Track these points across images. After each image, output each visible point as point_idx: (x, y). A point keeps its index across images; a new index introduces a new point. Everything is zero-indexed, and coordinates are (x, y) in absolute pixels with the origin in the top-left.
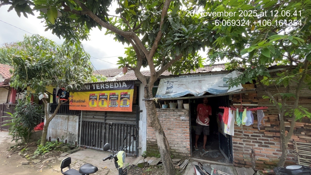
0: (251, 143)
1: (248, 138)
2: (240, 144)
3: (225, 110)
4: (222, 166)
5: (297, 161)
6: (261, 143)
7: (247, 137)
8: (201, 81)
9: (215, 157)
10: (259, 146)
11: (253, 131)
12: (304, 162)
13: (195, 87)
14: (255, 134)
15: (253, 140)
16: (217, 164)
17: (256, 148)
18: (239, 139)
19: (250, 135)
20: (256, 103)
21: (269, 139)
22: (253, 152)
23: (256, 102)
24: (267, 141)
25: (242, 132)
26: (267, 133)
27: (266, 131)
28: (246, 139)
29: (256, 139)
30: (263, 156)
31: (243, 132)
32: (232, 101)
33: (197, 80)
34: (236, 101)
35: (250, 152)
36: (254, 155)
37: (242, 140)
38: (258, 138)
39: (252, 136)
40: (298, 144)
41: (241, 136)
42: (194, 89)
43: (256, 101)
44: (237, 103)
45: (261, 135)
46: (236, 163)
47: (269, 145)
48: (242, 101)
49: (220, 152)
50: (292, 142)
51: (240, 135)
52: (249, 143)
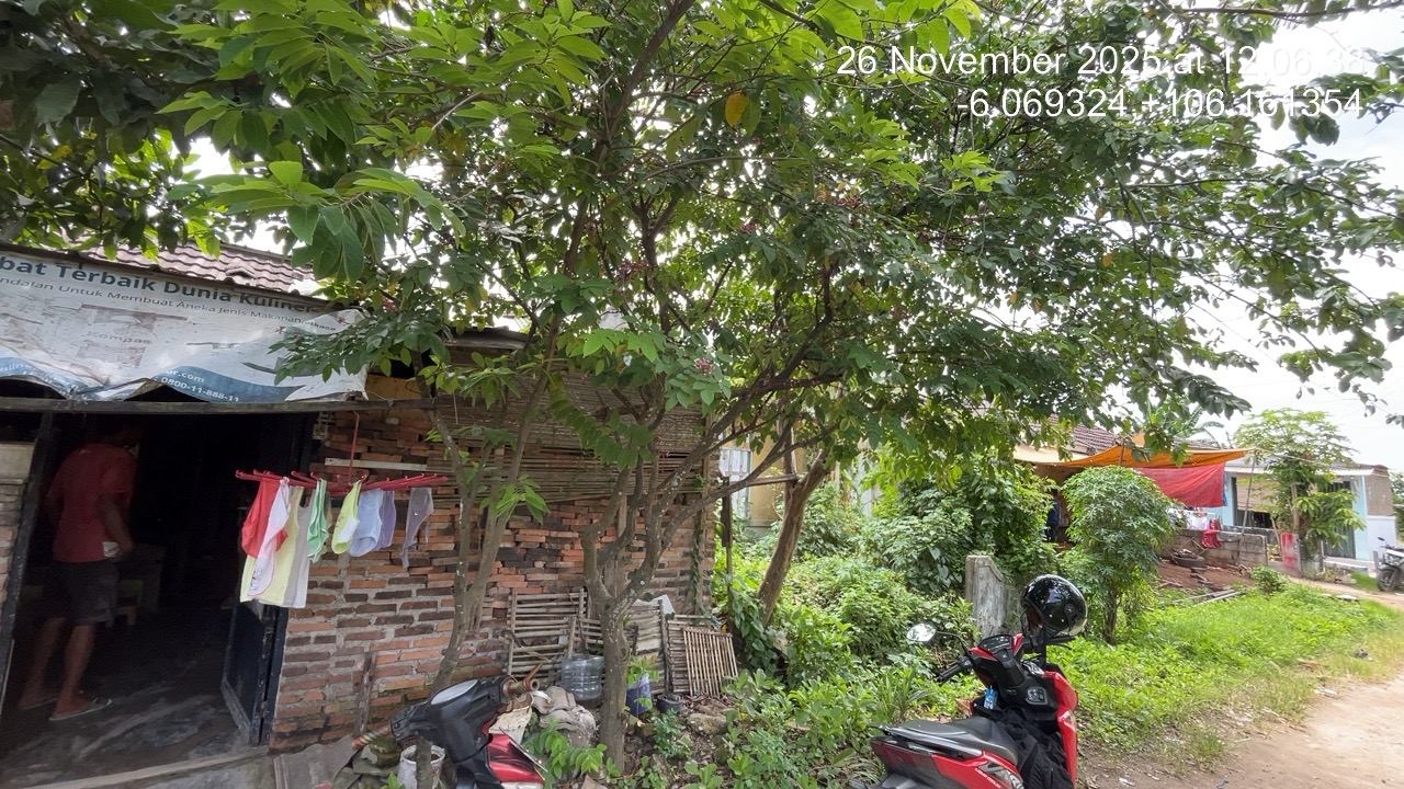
0: (371, 628)
1: (361, 610)
2: (320, 640)
3: (263, 486)
5: (507, 660)
6: (410, 619)
7: (356, 605)
10: (398, 633)
11: (388, 577)
12: (524, 659)
14: (394, 588)
15: (381, 614)
17: (386, 647)
18: (321, 619)
19: (372, 594)
20: (423, 460)
21: (439, 599)
22: (369, 664)
23: (422, 454)
24: (431, 610)
25: (339, 586)
26: (436, 576)
27: (437, 570)
28: (350, 616)
29: (392, 608)
30: (403, 671)
31: (347, 584)
34: (344, 448)
35: (359, 666)
36: (371, 679)
37: (334, 621)
38: (399, 602)
39: (380, 596)
40: (519, 602)
41: (332, 606)
43: (420, 451)
44: (344, 455)
45: (414, 588)
46: (281, 736)
47: (434, 623)
48: (369, 450)
51: (328, 600)
52: (362, 630)
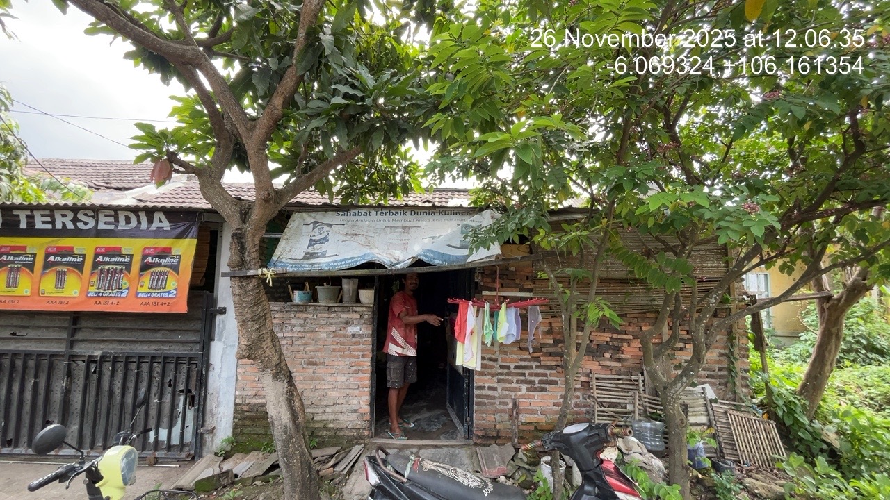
0: (514, 385)
1: (508, 374)
2: (490, 388)
3: (460, 306)
4: (446, 449)
5: (594, 415)
6: (533, 382)
7: (505, 371)
8: (408, 228)
9: (435, 428)
10: (528, 390)
11: (519, 357)
12: (604, 416)
13: (390, 243)
14: (523, 364)
15: (518, 378)
16: (436, 446)
17: (522, 396)
18: (489, 377)
19: (512, 366)
20: (530, 290)
21: (548, 372)
22: (515, 405)
23: (530, 287)
24: (545, 378)
25: (495, 360)
26: (545, 358)
27: (545, 355)
28: (503, 377)
29: (523, 375)
30: (533, 412)
31: (499, 359)
32: (482, 283)
33: (400, 224)
34: (490, 285)
35: (510, 406)
36: (517, 414)
37: (495, 379)
38: (527, 372)
39: (516, 367)
40: (597, 379)
41: (494, 371)
42: (388, 249)
43: (529, 285)
44: (490, 289)
45: (534, 364)
46: (478, 436)
47: (547, 386)
48: (502, 286)
49: (447, 415)
50: (587, 375)
51: (491, 367)
52: (510, 385)
